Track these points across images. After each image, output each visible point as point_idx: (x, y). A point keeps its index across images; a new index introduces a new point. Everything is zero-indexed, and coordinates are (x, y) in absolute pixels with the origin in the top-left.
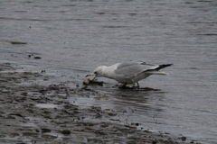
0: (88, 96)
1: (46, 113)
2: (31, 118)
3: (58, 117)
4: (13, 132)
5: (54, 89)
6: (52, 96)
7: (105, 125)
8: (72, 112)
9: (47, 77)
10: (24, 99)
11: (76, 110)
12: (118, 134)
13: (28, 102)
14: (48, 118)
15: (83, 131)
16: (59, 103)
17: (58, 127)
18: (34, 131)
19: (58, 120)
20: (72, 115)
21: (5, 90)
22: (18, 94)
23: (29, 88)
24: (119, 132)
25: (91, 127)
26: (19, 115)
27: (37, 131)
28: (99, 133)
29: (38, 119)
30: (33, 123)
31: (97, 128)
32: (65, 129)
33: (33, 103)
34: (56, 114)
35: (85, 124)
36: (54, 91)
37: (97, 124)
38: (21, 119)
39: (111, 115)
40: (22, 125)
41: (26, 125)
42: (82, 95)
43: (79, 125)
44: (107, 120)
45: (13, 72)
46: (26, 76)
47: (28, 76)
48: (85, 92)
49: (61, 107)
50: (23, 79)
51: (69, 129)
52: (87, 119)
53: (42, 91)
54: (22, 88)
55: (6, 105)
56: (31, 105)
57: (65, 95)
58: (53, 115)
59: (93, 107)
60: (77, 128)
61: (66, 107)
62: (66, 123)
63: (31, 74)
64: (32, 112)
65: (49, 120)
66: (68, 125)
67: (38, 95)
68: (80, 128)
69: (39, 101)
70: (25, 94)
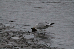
0: (29, 35)
1: (15, 41)
2: (10, 42)
3: (19, 42)
4: (4, 47)
5: (18, 32)
6: (17, 35)
7: (35, 44)
8: (24, 40)
9: (15, 28)
10: (7, 36)
11: (25, 40)
12: (40, 48)
13: (9, 37)
14: (16, 42)
15: (28, 46)
16: (19, 37)
17: (19, 45)
18: (11, 47)
19: (19, 43)
20: (24, 41)
21: (1, 33)
22: (6, 34)
23: (9, 32)
24: (40, 47)
25: (31, 45)
26: (6, 41)
27: (12, 46)
28: (33, 47)
29: (12, 42)
30: (11, 44)
31: (33, 45)
32: (22, 46)
33: (11, 37)
34: (19, 41)
35: (28, 44)
36: (18, 33)
37: (33, 44)
38: (7, 42)
39: (37, 41)
40: (7, 44)
41: (8, 45)
42: (27, 34)
43: (26, 44)
44: (36, 43)
45: (4, 26)
46: (8, 28)
47: (9, 28)
48: (28, 33)
49: (20, 38)
50: (7, 29)
51: (23, 46)
52: (29, 43)
53: (14, 33)
54: (7, 32)
55: (2, 38)
56: (10, 38)
57: (21, 34)
58: (17, 41)
59: (31, 39)
60: (26, 46)
61: (22, 38)
62: (22, 44)
63: (10, 27)
64: (10, 40)
65: (16, 43)
66: (23, 44)
67: (12, 34)
68: (27, 46)
69: (13, 36)
70: (8, 34)
